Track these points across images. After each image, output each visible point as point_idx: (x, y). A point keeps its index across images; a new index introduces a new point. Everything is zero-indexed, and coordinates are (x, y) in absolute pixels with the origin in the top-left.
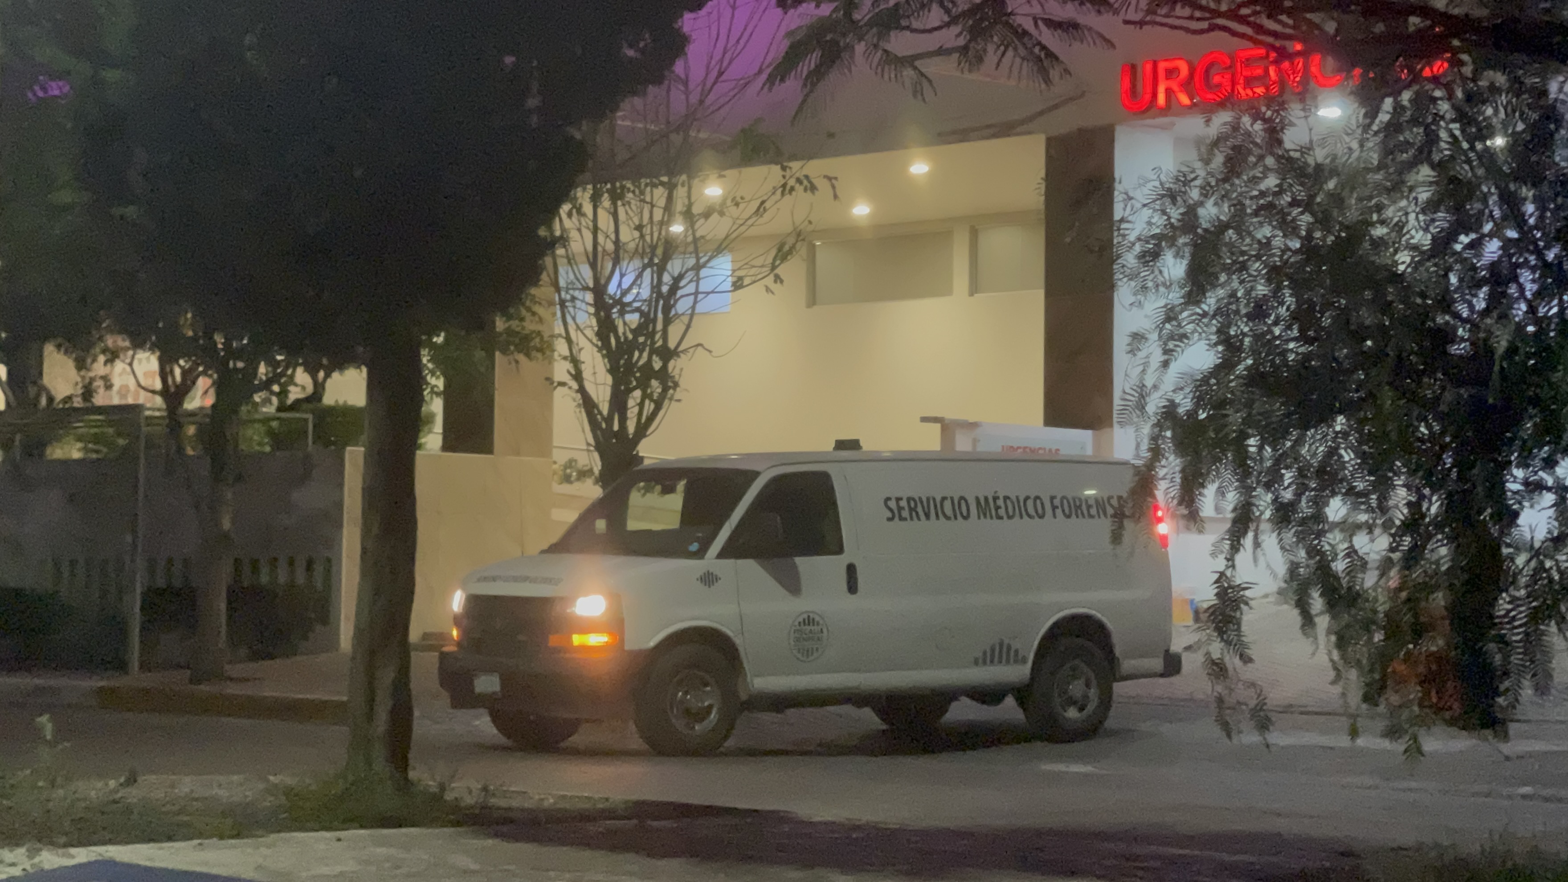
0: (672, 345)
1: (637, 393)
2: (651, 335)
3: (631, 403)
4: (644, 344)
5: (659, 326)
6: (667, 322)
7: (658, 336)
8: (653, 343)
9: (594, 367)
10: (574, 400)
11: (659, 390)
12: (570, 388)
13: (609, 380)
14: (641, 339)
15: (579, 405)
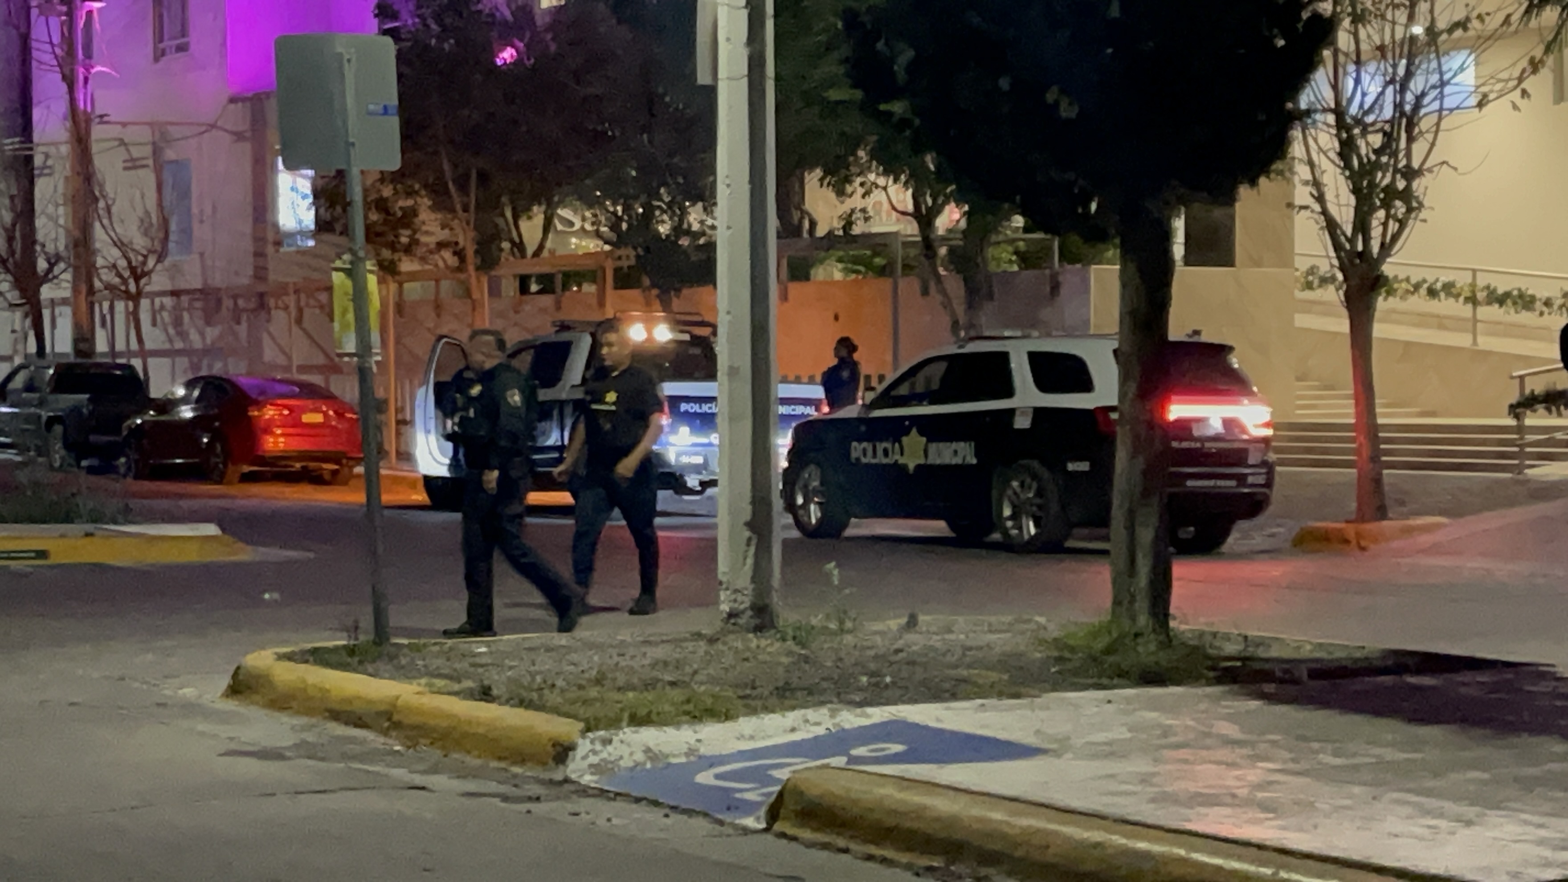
0: (1416, 165)
1: (1381, 214)
2: (1394, 154)
3: (1375, 223)
4: (1387, 164)
5: (1403, 144)
6: (1410, 139)
7: (1401, 155)
8: (1397, 161)
9: (1337, 189)
10: (1317, 223)
11: (1403, 210)
12: (1313, 211)
13: (1352, 200)
14: (1384, 159)
15: (1322, 228)
